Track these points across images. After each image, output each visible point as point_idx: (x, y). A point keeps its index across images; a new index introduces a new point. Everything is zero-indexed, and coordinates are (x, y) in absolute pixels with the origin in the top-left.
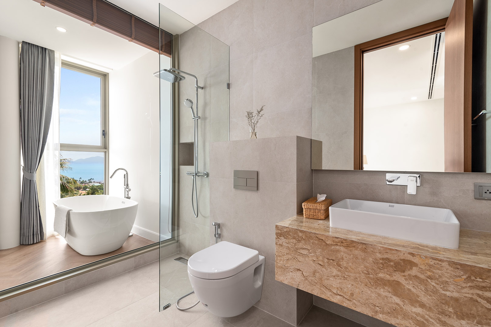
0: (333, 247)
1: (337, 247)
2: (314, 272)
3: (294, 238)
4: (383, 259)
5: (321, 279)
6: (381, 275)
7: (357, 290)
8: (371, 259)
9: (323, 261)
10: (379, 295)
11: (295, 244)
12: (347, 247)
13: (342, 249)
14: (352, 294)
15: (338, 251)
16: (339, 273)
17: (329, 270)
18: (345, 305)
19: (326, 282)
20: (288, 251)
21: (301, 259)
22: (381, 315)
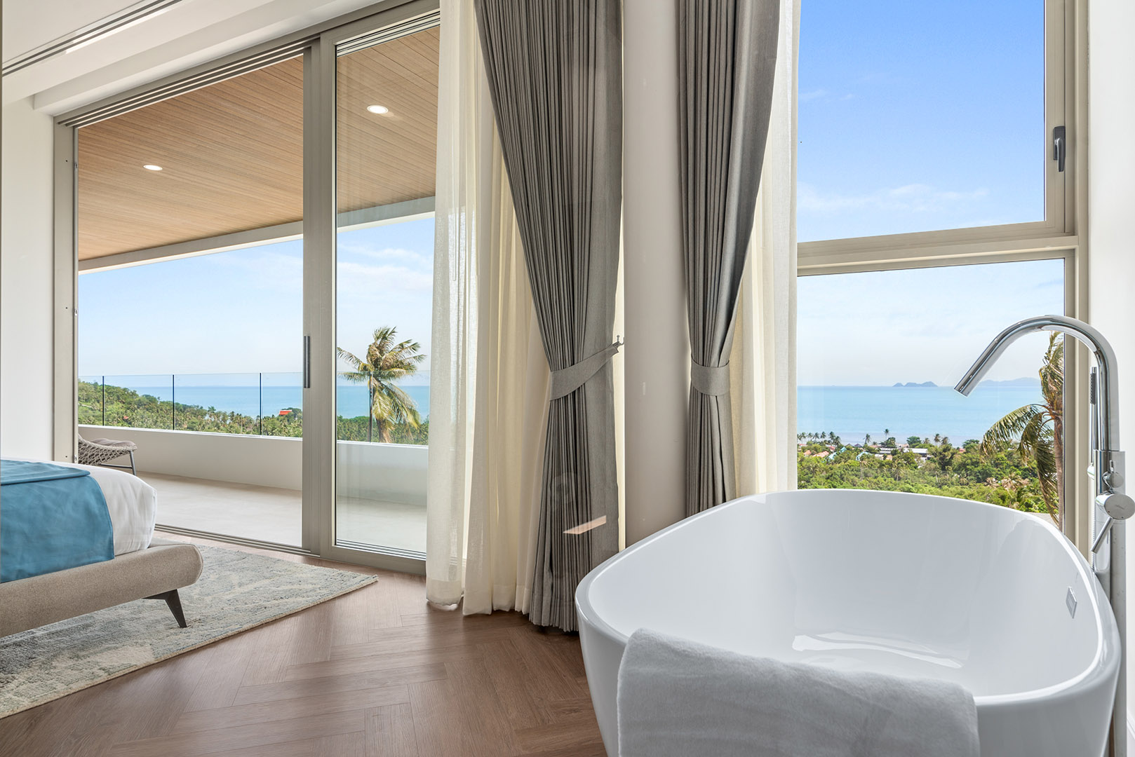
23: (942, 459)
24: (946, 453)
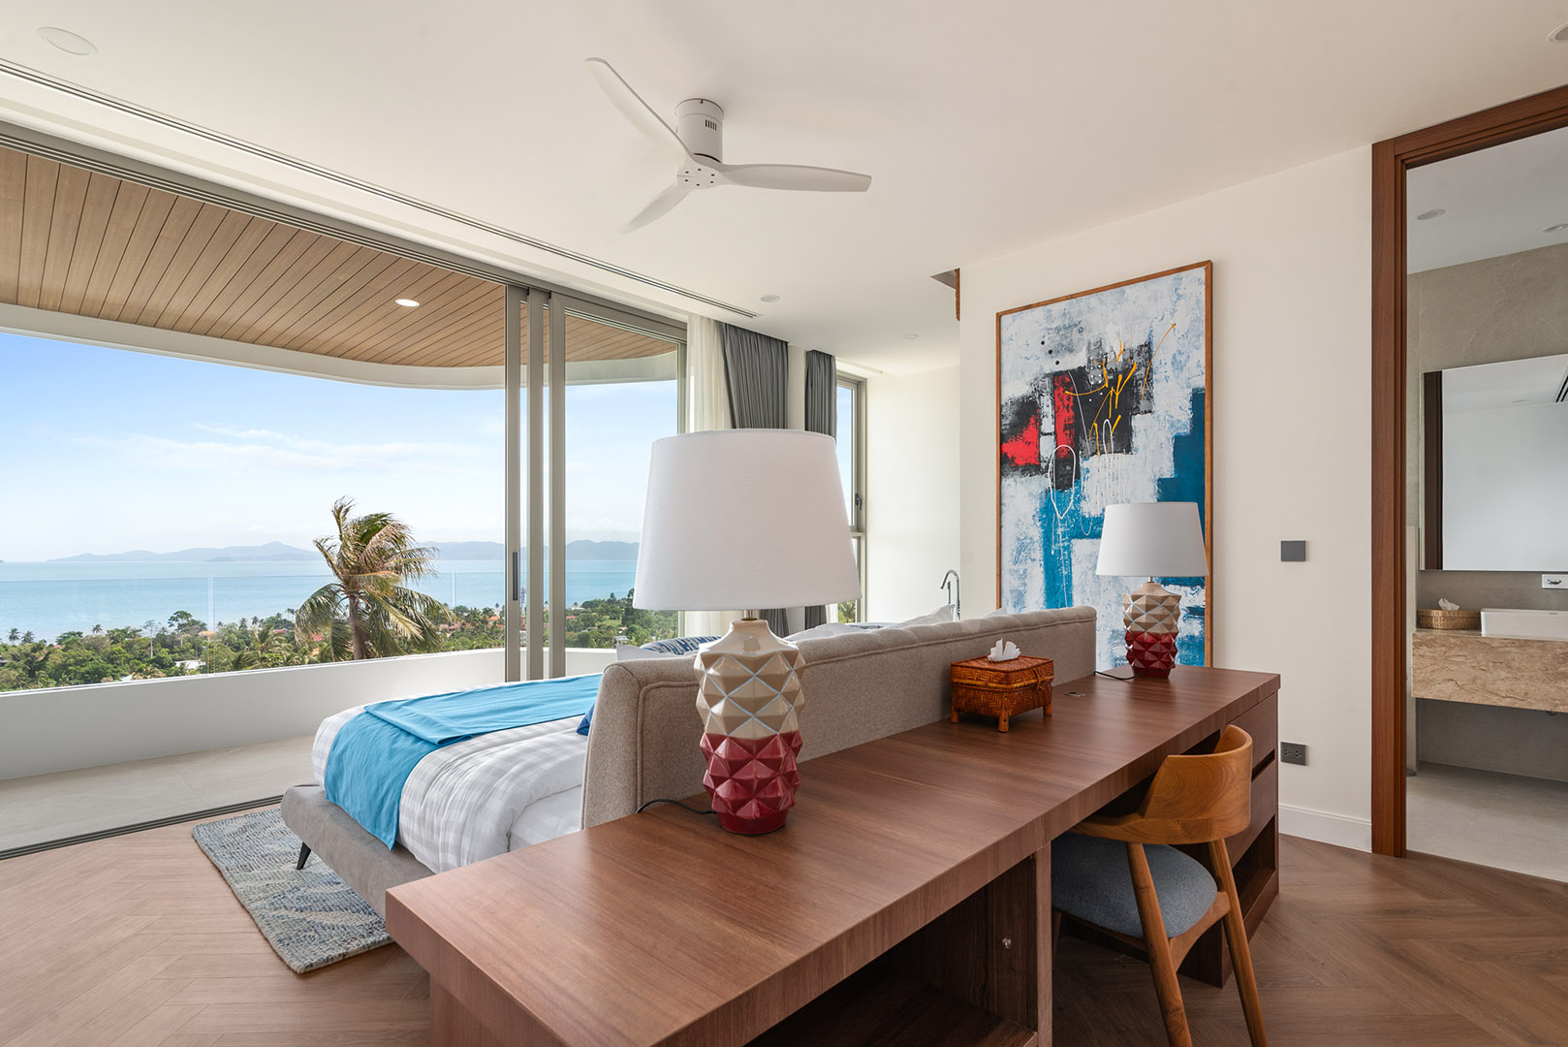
0: (1501, 649)
1: (1507, 649)
2: (1474, 680)
3: (1443, 645)
4: (1564, 654)
5: (1484, 685)
6: (1562, 669)
7: (1533, 689)
8: (1550, 655)
9: (1487, 666)
10: (1559, 688)
11: (1445, 653)
12: (1520, 647)
13: (1513, 649)
14: (1526, 694)
15: (1508, 652)
16: (1509, 675)
17: (1496, 674)
18: (1517, 706)
19: (1491, 687)
20: (1433, 662)
21: (1454, 667)
22: (1561, 708)
23: (29, 663)
24: (37, 654)
